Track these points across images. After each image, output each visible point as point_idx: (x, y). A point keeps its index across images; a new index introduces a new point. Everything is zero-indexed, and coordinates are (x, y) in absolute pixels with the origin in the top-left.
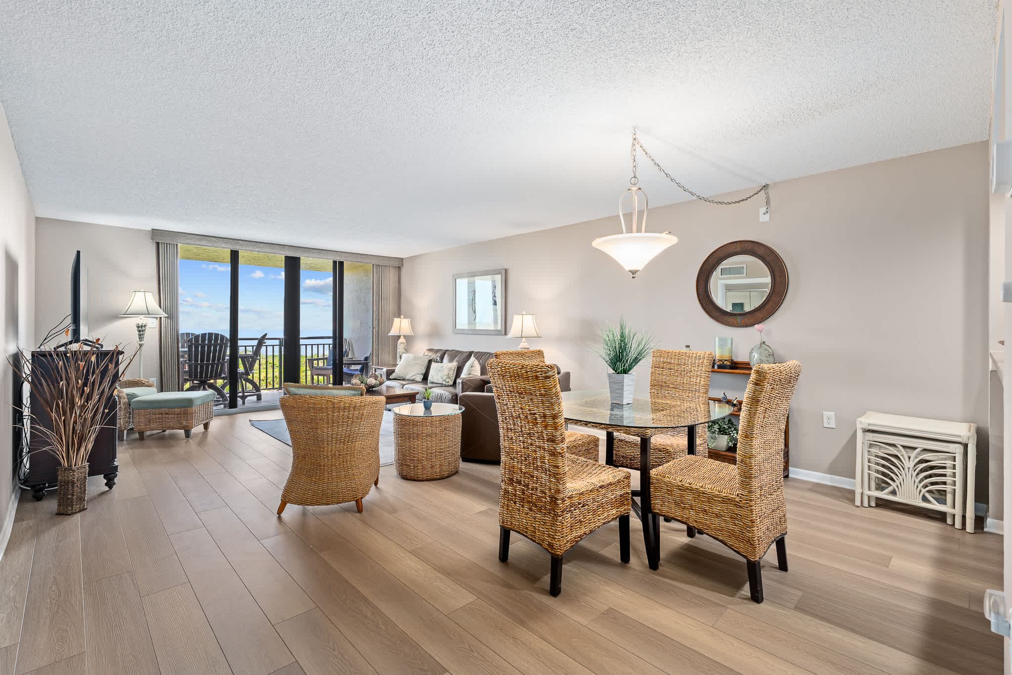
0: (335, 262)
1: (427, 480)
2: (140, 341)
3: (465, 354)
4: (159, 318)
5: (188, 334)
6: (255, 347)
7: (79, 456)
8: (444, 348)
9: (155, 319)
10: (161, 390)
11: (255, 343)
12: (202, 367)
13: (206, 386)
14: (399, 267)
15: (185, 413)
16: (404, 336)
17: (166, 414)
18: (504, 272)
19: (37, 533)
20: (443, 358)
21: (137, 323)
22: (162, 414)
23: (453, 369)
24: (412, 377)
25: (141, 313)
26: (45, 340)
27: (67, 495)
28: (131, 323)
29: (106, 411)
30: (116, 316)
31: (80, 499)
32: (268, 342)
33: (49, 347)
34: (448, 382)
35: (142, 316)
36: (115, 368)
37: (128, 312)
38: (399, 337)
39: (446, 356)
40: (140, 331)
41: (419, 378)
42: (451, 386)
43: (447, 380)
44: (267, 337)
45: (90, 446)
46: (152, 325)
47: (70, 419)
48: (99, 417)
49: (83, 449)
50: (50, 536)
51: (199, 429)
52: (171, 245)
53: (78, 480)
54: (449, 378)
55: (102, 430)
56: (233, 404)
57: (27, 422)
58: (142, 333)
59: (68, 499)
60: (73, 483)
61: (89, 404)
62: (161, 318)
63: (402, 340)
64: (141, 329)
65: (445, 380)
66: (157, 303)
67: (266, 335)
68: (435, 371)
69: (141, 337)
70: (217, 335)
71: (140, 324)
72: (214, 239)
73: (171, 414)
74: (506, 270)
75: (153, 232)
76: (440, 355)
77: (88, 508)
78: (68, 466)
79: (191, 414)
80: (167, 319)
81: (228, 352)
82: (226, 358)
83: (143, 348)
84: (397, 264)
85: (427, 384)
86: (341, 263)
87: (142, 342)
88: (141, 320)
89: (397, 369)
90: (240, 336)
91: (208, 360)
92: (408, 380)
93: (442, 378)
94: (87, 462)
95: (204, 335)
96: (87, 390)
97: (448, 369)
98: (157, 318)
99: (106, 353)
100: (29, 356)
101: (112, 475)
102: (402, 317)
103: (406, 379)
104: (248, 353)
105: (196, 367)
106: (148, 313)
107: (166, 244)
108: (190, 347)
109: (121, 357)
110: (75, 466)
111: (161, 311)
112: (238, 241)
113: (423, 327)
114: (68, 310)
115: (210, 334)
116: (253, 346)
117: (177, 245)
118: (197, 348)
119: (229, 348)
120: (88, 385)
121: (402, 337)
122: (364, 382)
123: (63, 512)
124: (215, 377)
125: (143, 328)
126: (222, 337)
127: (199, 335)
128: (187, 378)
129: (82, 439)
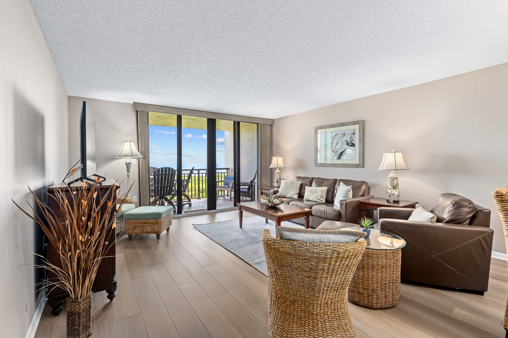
0: (234, 122)
1: (380, 309)
2: (128, 173)
3: (330, 182)
4: (138, 158)
5: (154, 168)
6: (189, 175)
7: (84, 286)
8: (311, 176)
9: (136, 159)
10: (140, 204)
11: (189, 172)
12: (161, 188)
13: (163, 200)
14: (271, 125)
15: (157, 223)
16: (279, 168)
17: (145, 223)
18: (361, 123)
20: (312, 183)
21: (126, 161)
22: (143, 223)
23: (325, 191)
24: (291, 195)
25: (128, 155)
26: (67, 175)
27: (75, 326)
28: (122, 162)
29: (107, 243)
30: (113, 158)
31: (86, 327)
32: (194, 172)
34: (322, 201)
35: (129, 157)
36: (113, 203)
37: (121, 155)
38: (276, 169)
39: (314, 182)
40: (127, 167)
41: (296, 197)
42: (324, 204)
43: (321, 199)
44: (194, 169)
45: (94, 276)
46: (134, 162)
47: (75, 256)
48: (100, 249)
49: (87, 281)
51: (165, 232)
52: (144, 113)
53: (83, 311)
54: (322, 198)
55: (103, 260)
56: (180, 212)
58: (129, 168)
59: (75, 329)
60: (79, 314)
61: (92, 239)
62: (139, 158)
63: (277, 171)
64: (128, 165)
65: (319, 199)
66: (137, 148)
67: (194, 168)
68: (311, 192)
69: (128, 170)
70: (169, 169)
71: (128, 162)
72: (169, 108)
73: (148, 223)
74: (363, 122)
75: (134, 104)
76: (308, 181)
77: (93, 333)
78: (75, 298)
79: (161, 223)
80: (143, 159)
81: (176, 178)
82: (175, 182)
83: (130, 177)
84: (270, 123)
85: (302, 201)
86: (239, 123)
87: (129, 174)
88: (128, 160)
89: (280, 190)
90: (183, 169)
91: (165, 184)
92: (288, 198)
93: (317, 198)
94: (91, 291)
95: (162, 169)
96: (90, 224)
97: (321, 191)
98: (137, 158)
99: (107, 188)
101: (113, 289)
102: (278, 156)
103: (287, 197)
104: (185, 179)
105: (158, 188)
106: (132, 156)
107: (141, 112)
108: (155, 176)
109: (118, 191)
110: (81, 298)
111: (139, 154)
112: (182, 110)
113: (290, 162)
115: (166, 168)
116: (188, 174)
117: (148, 112)
118: (158, 176)
119: (176, 176)
120: (91, 220)
121: (278, 169)
122: (270, 202)
124: (168, 194)
125: (129, 165)
126: (173, 169)
127: (160, 169)
128: (153, 194)
129: (86, 272)
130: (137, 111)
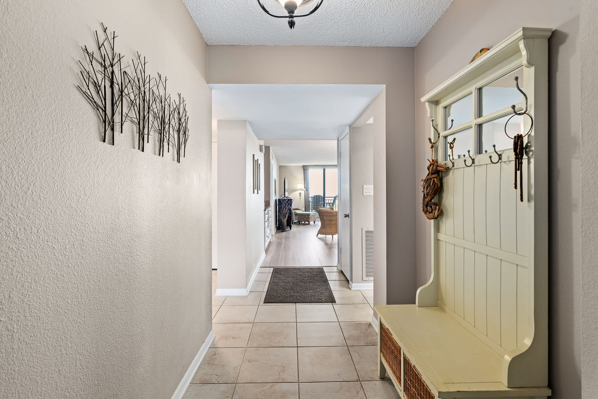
2: (300, 197)
5: (311, 195)
7: (285, 221)
10: (305, 211)
15: (308, 217)
19: (279, 233)
22: (303, 217)
28: (298, 192)
30: (294, 191)
33: (281, 198)
35: (300, 190)
37: (297, 189)
45: (287, 219)
47: (284, 213)
50: (280, 234)
57: (278, 213)
59: (284, 229)
60: (284, 226)
64: (300, 194)
66: (304, 186)
70: (320, 196)
72: (318, 166)
73: (305, 217)
75: (303, 166)
77: (287, 231)
79: (310, 218)
80: (306, 191)
81: (322, 200)
88: (300, 191)
90: (325, 197)
91: (318, 204)
94: (287, 222)
98: (304, 191)
100: (278, 200)
106: (301, 190)
107: (306, 169)
110: (285, 224)
111: (305, 189)
112: (325, 166)
114: (284, 191)
115: (316, 196)
117: (309, 169)
123: (283, 231)
130: (304, 169)
